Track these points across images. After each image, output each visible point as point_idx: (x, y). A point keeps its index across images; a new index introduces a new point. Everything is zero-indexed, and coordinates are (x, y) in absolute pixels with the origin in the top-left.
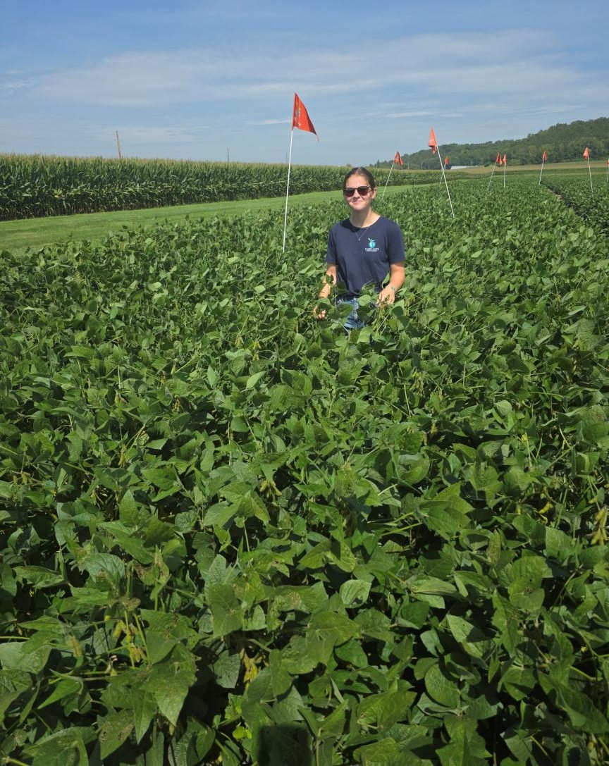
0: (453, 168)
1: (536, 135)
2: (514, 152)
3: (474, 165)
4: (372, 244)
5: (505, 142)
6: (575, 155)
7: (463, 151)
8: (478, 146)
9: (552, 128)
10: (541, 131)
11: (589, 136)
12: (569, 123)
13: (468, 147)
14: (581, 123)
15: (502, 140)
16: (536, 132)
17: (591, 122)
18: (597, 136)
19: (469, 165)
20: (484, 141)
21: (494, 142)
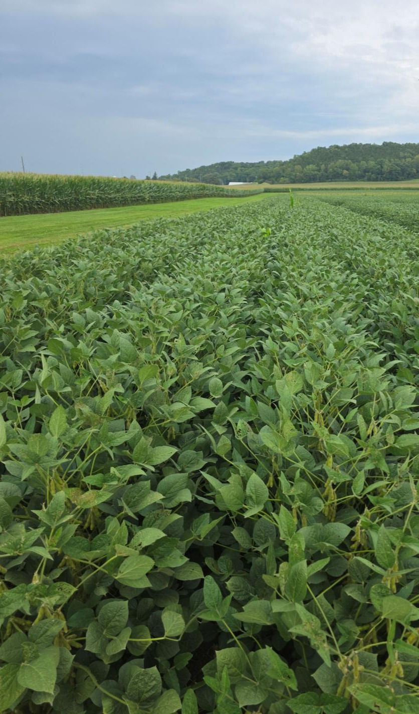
0: (231, 184)
3: (250, 182)
5: (275, 162)
6: (335, 176)
7: (239, 169)
8: (253, 165)
9: (313, 150)
11: (345, 159)
12: (327, 147)
13: (243, 165)
14: (337, 147)
15: (272, 160)
16: (300, 154)
17: (345, 147)
18: (352, 160)
19: (245, 181)
20: (257, 161)
21: (265, 162)
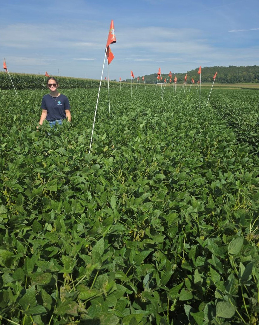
1: (190, 72)
2: (182, 78)
4: (59, 102)
6: (205, 81)
10: (192, 70)
11: (210, 73)
15: (178, 73)
